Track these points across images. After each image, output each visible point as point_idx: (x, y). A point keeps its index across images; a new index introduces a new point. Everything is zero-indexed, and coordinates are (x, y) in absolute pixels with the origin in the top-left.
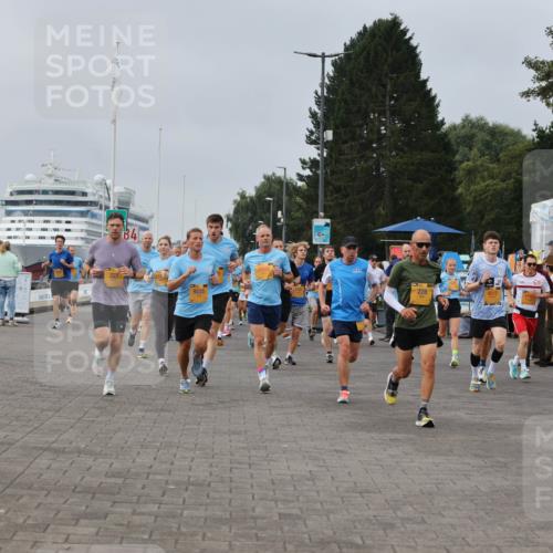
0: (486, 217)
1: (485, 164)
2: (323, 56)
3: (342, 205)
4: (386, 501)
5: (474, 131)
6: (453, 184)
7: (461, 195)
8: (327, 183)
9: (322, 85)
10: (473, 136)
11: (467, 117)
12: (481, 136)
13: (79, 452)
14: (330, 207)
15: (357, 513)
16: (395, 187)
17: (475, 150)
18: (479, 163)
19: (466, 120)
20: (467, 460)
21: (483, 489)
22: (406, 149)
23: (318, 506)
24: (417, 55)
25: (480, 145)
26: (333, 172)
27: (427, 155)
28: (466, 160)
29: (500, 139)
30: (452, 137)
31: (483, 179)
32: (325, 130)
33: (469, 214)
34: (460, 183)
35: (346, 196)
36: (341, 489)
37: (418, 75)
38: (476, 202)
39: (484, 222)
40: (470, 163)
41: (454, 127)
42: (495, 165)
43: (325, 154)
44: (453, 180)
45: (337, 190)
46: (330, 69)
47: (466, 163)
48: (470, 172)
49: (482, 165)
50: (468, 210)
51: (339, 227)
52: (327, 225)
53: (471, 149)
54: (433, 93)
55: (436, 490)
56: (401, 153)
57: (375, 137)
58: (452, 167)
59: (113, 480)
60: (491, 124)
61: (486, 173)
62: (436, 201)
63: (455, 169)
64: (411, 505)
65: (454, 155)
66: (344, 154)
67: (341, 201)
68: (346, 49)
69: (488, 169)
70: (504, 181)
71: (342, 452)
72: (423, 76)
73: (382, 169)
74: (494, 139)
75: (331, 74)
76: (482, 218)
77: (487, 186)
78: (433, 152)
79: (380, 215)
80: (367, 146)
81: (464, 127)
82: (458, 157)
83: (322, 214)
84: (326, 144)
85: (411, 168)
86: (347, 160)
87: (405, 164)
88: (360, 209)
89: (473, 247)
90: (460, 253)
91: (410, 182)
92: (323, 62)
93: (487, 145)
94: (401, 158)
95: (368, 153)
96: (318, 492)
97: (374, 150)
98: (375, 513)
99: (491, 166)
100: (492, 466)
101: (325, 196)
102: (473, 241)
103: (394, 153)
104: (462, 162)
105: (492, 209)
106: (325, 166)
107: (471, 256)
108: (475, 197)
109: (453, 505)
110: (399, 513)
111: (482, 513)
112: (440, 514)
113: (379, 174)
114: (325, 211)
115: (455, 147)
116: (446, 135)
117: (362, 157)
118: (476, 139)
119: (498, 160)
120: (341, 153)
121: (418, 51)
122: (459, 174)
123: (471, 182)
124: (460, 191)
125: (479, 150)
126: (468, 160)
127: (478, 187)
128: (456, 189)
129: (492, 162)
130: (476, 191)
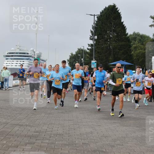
0: (140, 60)
1: (140, 45)
2: (94, 15)
3: (99, 57)
4: (112, 139)
5: (137, 36)
6: (131, 51)
7: (133, 54)
8: (95, 51)
9: (94, 23)
10: (136, 38)
11: (134, 32)
12: (138, 38)
13: (27, 126)
14: (96, 57)
15: (104, 143)
16: (114, 52)
17: (137, 41)
18: (138, 45)
19: (134, 33)
20: (135, 128)
21: (139, 136)
22: (117, 41)
23: (93, 141)
24: (120, 15)
26: (97, 48)
27: (123, 43)
29: (144, 38)
30: (130, 38)
31: (139, 50)
32: (95, 36)
33: (135, 59)
34: (133, 50)
35: (101, 54)
36: (99, 136)
37: (121, 21)
38: (137, 56)
39: (139, 62)
40: (135, 45)
41: (131, 35)
43: (95, 43)
44: (130, 50)
45: (98, 53)
46: (96, 19)
47: (134, 45)
48: (135, 48)
50: (135, 58)
51: (99, 63)
52: (95, 62)
53: (135, 41)
54: (125, 26)
55: (126, 136)
56: (116, 42)
57: (109, 38)
58: (130, 46)
59: (36, 133)
60: (141, 34)
61: (139, 48)
62: (126, 56)
64: (119, 140)
66: (100, 43)
67: (100, 56)
68: (101, 13)
69: (140, 47)
70: (145, 50)
71: (100, 126)
72: (122, 21)
73: (111, 47)
74: (142, 38)
75: (97, 20)
76: (139, 60)
77: (140, 51)
78: (125, 42)
79: (110, 60)
80: (107, 40)
81: (133, 35)
82: (132, 43)
83: (94, 59)
84: (95, 40)
85: (119, 46)
86: (101, 44)
87: (117, 45)
88: (105, 58)
90: (133, 70)
91: (119, 51)
92: (94, 17)
93: (140, 40)
94: (116, 44)
95: (107, 42)
96: (93, 137)
97: (108, 42)
98: (109, 143)
100: (142, 130)
101: (95, 54)
103: (114, 42)
104: (133, 45)
105: (141, 58)
106: (95, 46)
108: (136, 55)
109: (131, 140)
110: (116, 143)
111: (139, 143)
112: (127, 143)
113: (110, 48)
114: (95, 58)
115: (131, 41)
116: (128, 37)
117: (105, 43)
118: (137, 38)
119: (143, 44)
120: (99, 42)
121: (121, 14)
122: (132, 48)
123: (136, 50)
124: (132, 53)
125: (138, 41)
126: (135, 44)
127: (137, 52)
128: (131, 52)
129: (141, 45)
130: (137, 53)
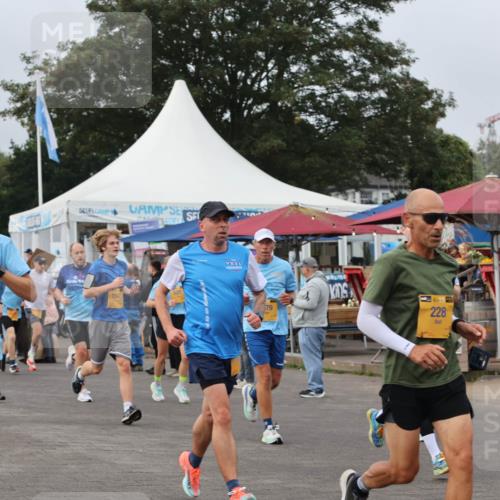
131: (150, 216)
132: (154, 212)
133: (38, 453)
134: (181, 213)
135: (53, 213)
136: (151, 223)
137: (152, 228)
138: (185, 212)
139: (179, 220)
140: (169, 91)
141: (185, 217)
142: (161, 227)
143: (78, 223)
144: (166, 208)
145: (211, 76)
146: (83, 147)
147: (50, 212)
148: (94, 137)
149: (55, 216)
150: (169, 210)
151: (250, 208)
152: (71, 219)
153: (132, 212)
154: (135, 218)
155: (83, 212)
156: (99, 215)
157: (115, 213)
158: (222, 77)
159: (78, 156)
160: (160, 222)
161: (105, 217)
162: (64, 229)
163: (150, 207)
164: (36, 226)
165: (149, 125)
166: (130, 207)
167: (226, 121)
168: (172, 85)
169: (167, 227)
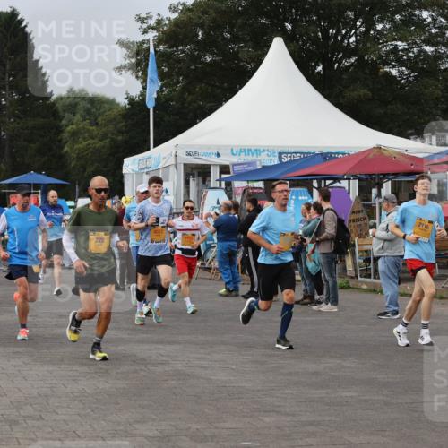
0: (89, 170)
1: (88, 127)
4: (11, 402)
5: (77, 100)
6: (61, 144)
7: (67, 152)
10: (76, 104)
12: (82, 104)
16: (13, 147)
17: (78, 116)
18: (81, 126)
19: (71, 90)
20: (75, 368)
21: (89, 391)
22: (22, 116)
25: (82, 112)
27: (39, 121)
28: (71, 124)
29: (98, 107)
30: (59, 105)
31: (85, 139)
33: (74, 167)
34: (66, 143)
38: (79, 158)
39: (86, 174)
40: (74, 127)
41: (61, 98)
42: (94, 128)
44: (60, 141)
47: (71, 127)
48: (74, 134)
49: (84, 128)
50: (73, 165)
53: (74, 115)
55: (50, 392)
56: (18, 120)
58: (59, 130)
60: (90, 95)
61: (86, 135)
63: (62, 131)
64: (31, 405)
65: (61, 121)
69: (88, 131)
70: (101, 140)
73: (3, 133)
74: (93, 106)
76: (85, 171)
77: (89, 144)
78: (43, 118)
79: (1, 170)
81: (68, 97)
82: (64, 122)
85: (26, 131)
87: (21, 128)
89: (77, 194)
90: (67, 200)
91: (26, 143)
93: (88, 111)
94: (18, 123)
98: (3, 412)
99: (91, 128)
100: (96, 373)
102: (77, 190)
103: (12, 120)
104: (67, 126)
105: (93, 163)
107: (76, 202)
108: (78, 154)
109: (65, 405)
110: (22, 412)
111: (89, 411)
112: (54, 411)
115: (61, 114)
116: (54, 104)
118: (78, 107)
119: (97, 124)
121: (31, 37)
122: (65, 136)
123: (76, 142)
124: (66, 149)
125: (82, 116)
126: (72, 124)
127: (81, 146)
128: (62, 148)
129: (92, 124)
130: (79, 149)
131: (250, 158)
132: (253, 155)
133: (141, 370)
134: (277, 154)
135: (162, 156)
136: (249, 164)
137: (250, 168)
138: (280, 154)
139: (275, 161)
140: (269, 47)
141: (280, 158)
142: (259, 167)
143: (185, 164)
144: (264, 151)
145: (306, 33)
146: (190, 97)
147: (160, 155)
148: (201, 89)
149: (164, 158)
150: (266, 153)
151: (338, 150)
152: (178, 161)
153: (233, 154)
154: (235, 160)
155: (189, 154)
156: (204, 157)
157: (218, 155)
158: (316, 34)
159: (186, 105)
160: (258, 163)
161: (209, 159)
162: (172, 169)
163: (249, 150)
164: (146, 168)
165: (250, 77)
166: (232, 150)
167: (319, 73)
168: (271, 41)
169: (263, 167)
